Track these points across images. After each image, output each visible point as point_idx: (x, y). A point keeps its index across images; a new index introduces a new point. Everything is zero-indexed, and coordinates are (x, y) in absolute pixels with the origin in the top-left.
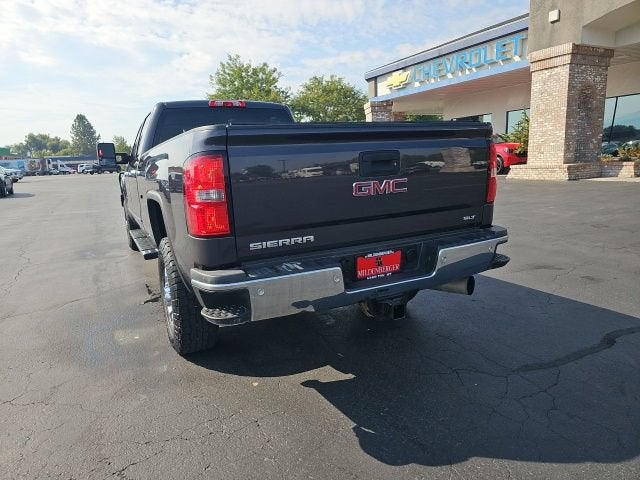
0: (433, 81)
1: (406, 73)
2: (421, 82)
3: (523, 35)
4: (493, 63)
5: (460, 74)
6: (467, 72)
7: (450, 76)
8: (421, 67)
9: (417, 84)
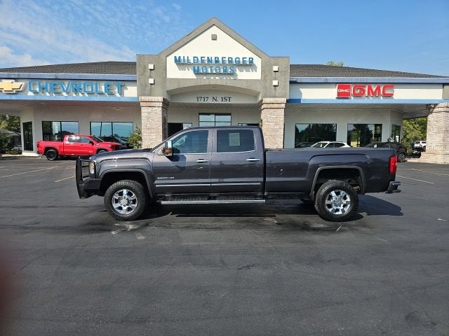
0: (48, 94)
1: (20, 83)
2: (35, 92)
3: (123, 83)
4: (101, 94)
5: (74, 95)
6: (80, 95)
7: (65, 94)
8: (37, 82)
9: (30, 94)
